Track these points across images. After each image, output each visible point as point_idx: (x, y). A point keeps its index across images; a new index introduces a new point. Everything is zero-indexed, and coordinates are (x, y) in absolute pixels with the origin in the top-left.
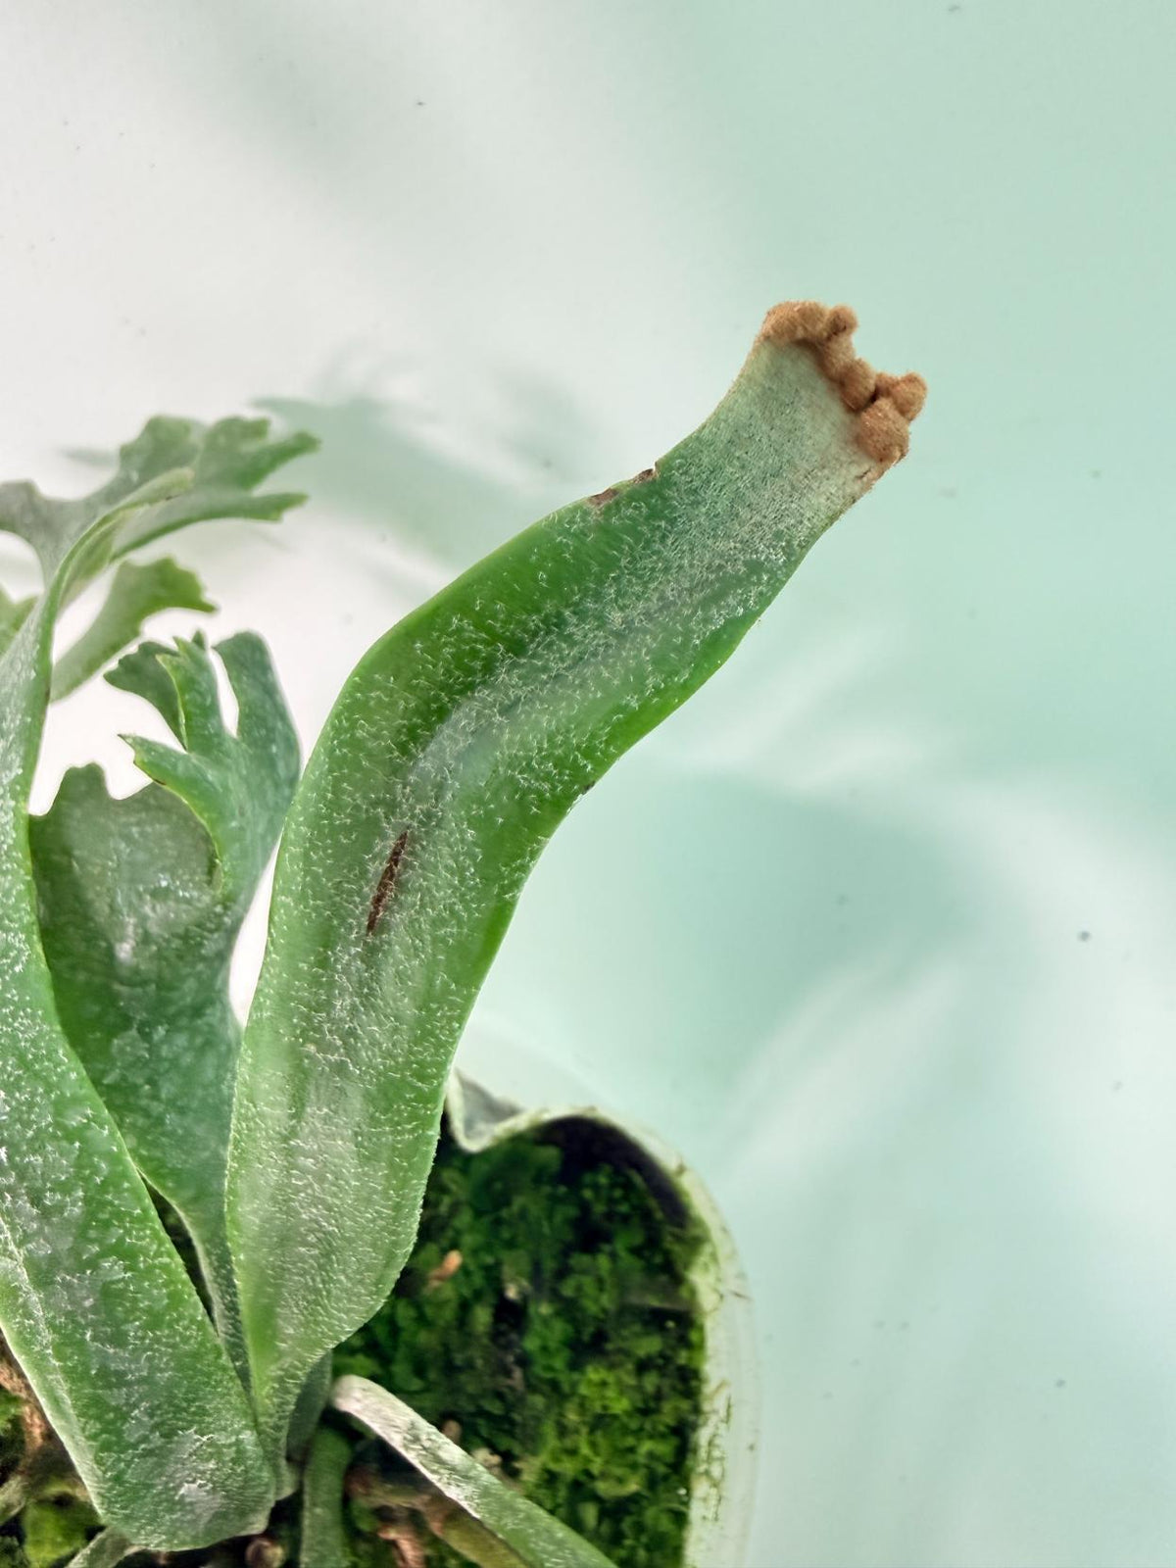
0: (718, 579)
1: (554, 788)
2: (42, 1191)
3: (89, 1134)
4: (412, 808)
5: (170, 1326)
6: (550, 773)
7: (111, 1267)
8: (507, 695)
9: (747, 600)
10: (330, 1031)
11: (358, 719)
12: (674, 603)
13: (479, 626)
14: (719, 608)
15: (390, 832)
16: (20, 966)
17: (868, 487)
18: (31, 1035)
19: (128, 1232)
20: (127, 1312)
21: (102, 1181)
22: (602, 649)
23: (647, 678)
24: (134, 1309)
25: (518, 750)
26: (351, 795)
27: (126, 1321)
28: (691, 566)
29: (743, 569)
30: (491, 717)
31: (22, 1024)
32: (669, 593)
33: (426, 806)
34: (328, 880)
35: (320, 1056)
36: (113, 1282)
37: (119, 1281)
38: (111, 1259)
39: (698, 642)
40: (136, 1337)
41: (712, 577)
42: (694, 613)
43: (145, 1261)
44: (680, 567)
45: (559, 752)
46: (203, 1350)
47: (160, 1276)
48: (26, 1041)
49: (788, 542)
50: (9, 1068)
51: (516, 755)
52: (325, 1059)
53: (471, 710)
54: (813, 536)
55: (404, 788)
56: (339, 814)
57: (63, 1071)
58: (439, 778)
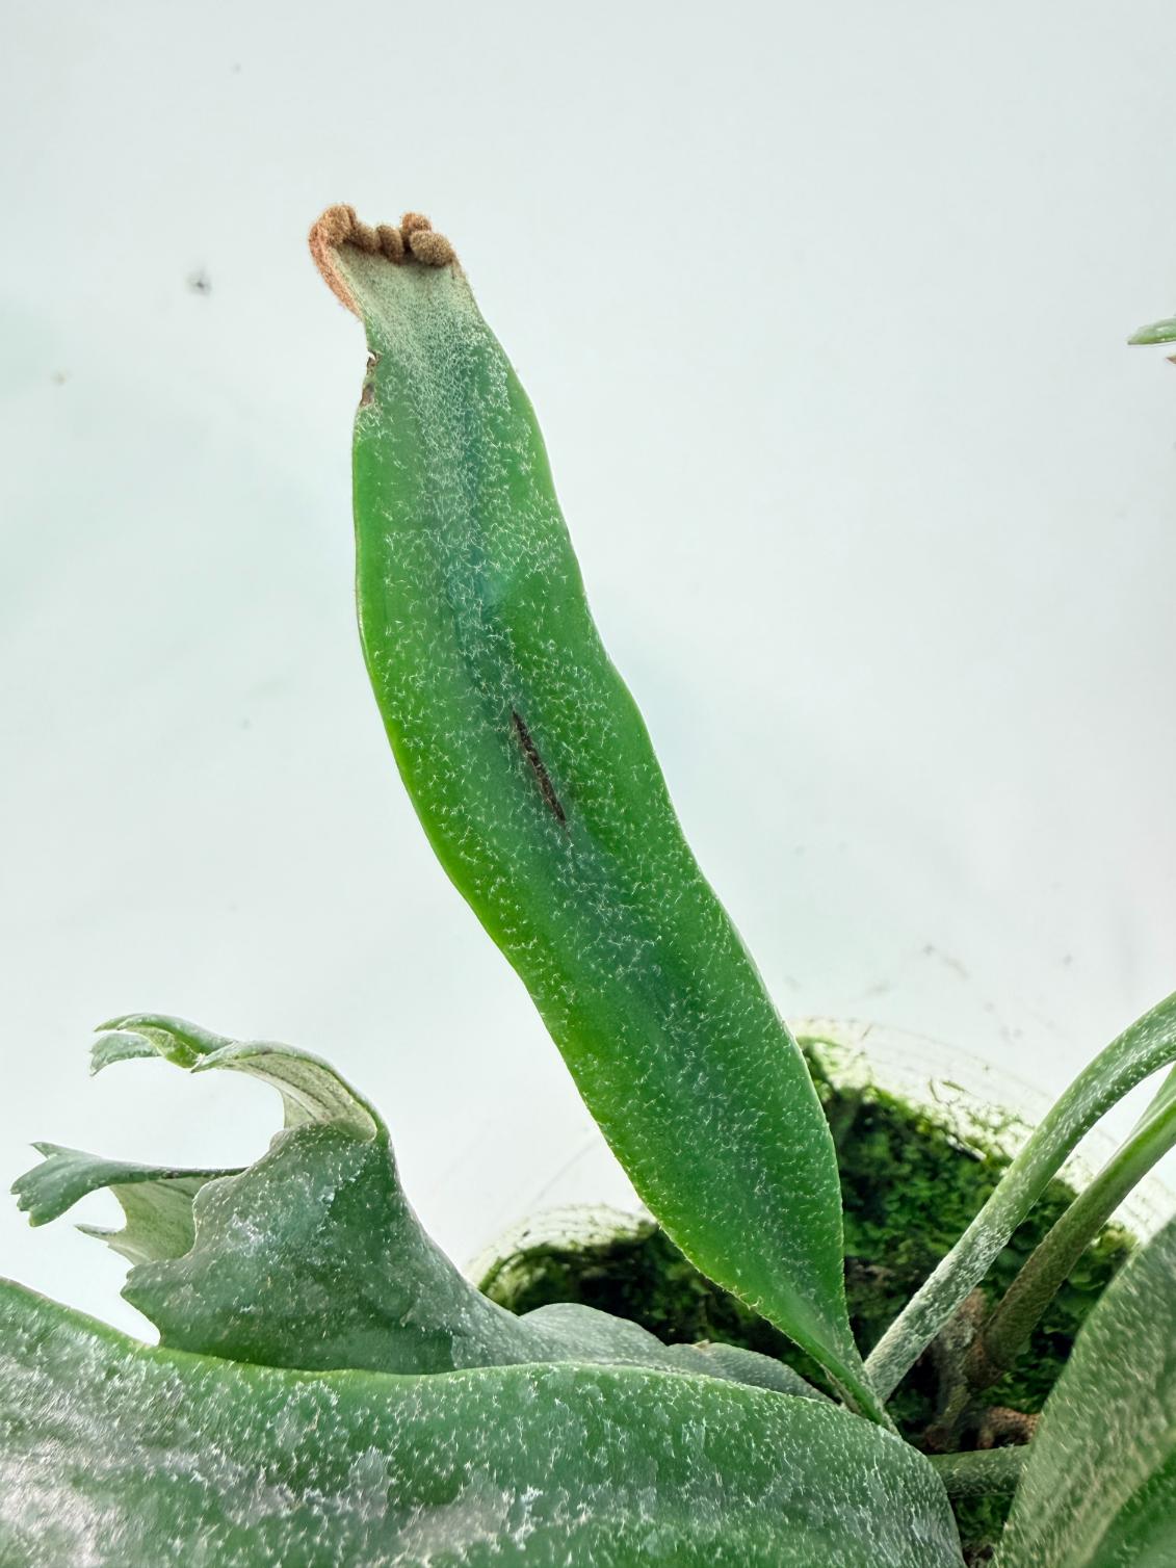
0: (471, 377)
1: (557, 552)
2: (590, 1463)
3: (550, 1385)
4: (499, 691)
5: (766, 1419)
6: (545, 547)
7: (691, 1434)
8: (463, 553)
9: (499, 367)
10: (615, 940)
11: (407, 679)
12: (468, 413)
13: (403, 528)
14: (494, 384)
15: (504, 728)
16: (333, 1396)
17: (463, 276)
18: (418, 1405)
19: (664, 1400)
20: (739, 1447)
21: (604, 1396)
22: (471, 475)
23: (515, 450)
24: (738, 1438)
25: (515, 559)
26: (457, 737)
27: (748, 1455)
28: (448, 390)
29: (476, 358)
30: (473, 574)
31: (401, 1413)
32: (458, 414)
33: (505, 676)
34: (506, 822)
35: (630, 969)
36: (707, 1443)
37: (707, 1436)
38: (684, 1430)
39: (509, 408)
40: (766, 1456)
41: (467, 380)
42: (486, 400)
43: (697, 1401)
44: (444, 397)
45: (533, 532)
46: (795, 1407)
47: (716, 1397)
48: (422, 1413)
49: (474, 326)
50: (444, 1446)
51: (517, 564)
52: (634, 965)
53: (457, 587)
54: (478, 314)
55: (480, 686)
56: (465, 763)
57: (473, 1386)
58: (492, 647)
